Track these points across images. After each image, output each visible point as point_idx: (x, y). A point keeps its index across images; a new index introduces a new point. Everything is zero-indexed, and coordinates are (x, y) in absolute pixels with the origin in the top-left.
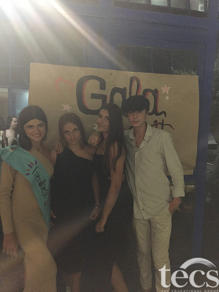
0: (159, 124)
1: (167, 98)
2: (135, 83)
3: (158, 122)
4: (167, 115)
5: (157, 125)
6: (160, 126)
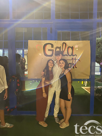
2: (64, 45)
4: (77, 56)
5: (73, 60)
6: (74, 60)
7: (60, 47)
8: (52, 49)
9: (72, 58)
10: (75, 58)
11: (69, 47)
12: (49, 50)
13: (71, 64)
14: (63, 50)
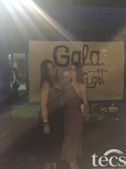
2: (86, 48)
3: (100, 69)
5: (99, 71)
6: (101, 72)
7: (80, 51)
8: (67, 54)
9: (98, 69)
10: (102, 68)
11: (92, 52)
12: (63, 56)
13: (96, 77)
14: (84, 57)
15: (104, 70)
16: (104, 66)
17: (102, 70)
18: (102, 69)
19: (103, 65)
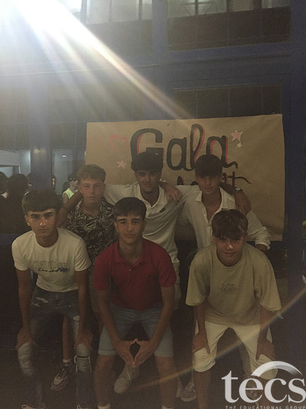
0: (229, 177)
1: (239, 145)
2: (197, 133)
3: (228, 174)
4: (239, 166)
5: (226, 179)
6: (230, 180)
7: (185, 138)
8: (159, 145)
9: (225, 174)
10: (234, 173)
11: (211, 139)
14: (194, 149)
15: (236, 176)
16: (237, 168)
17: (233, 177)
18: (232, 174)
19: (234, 166)
